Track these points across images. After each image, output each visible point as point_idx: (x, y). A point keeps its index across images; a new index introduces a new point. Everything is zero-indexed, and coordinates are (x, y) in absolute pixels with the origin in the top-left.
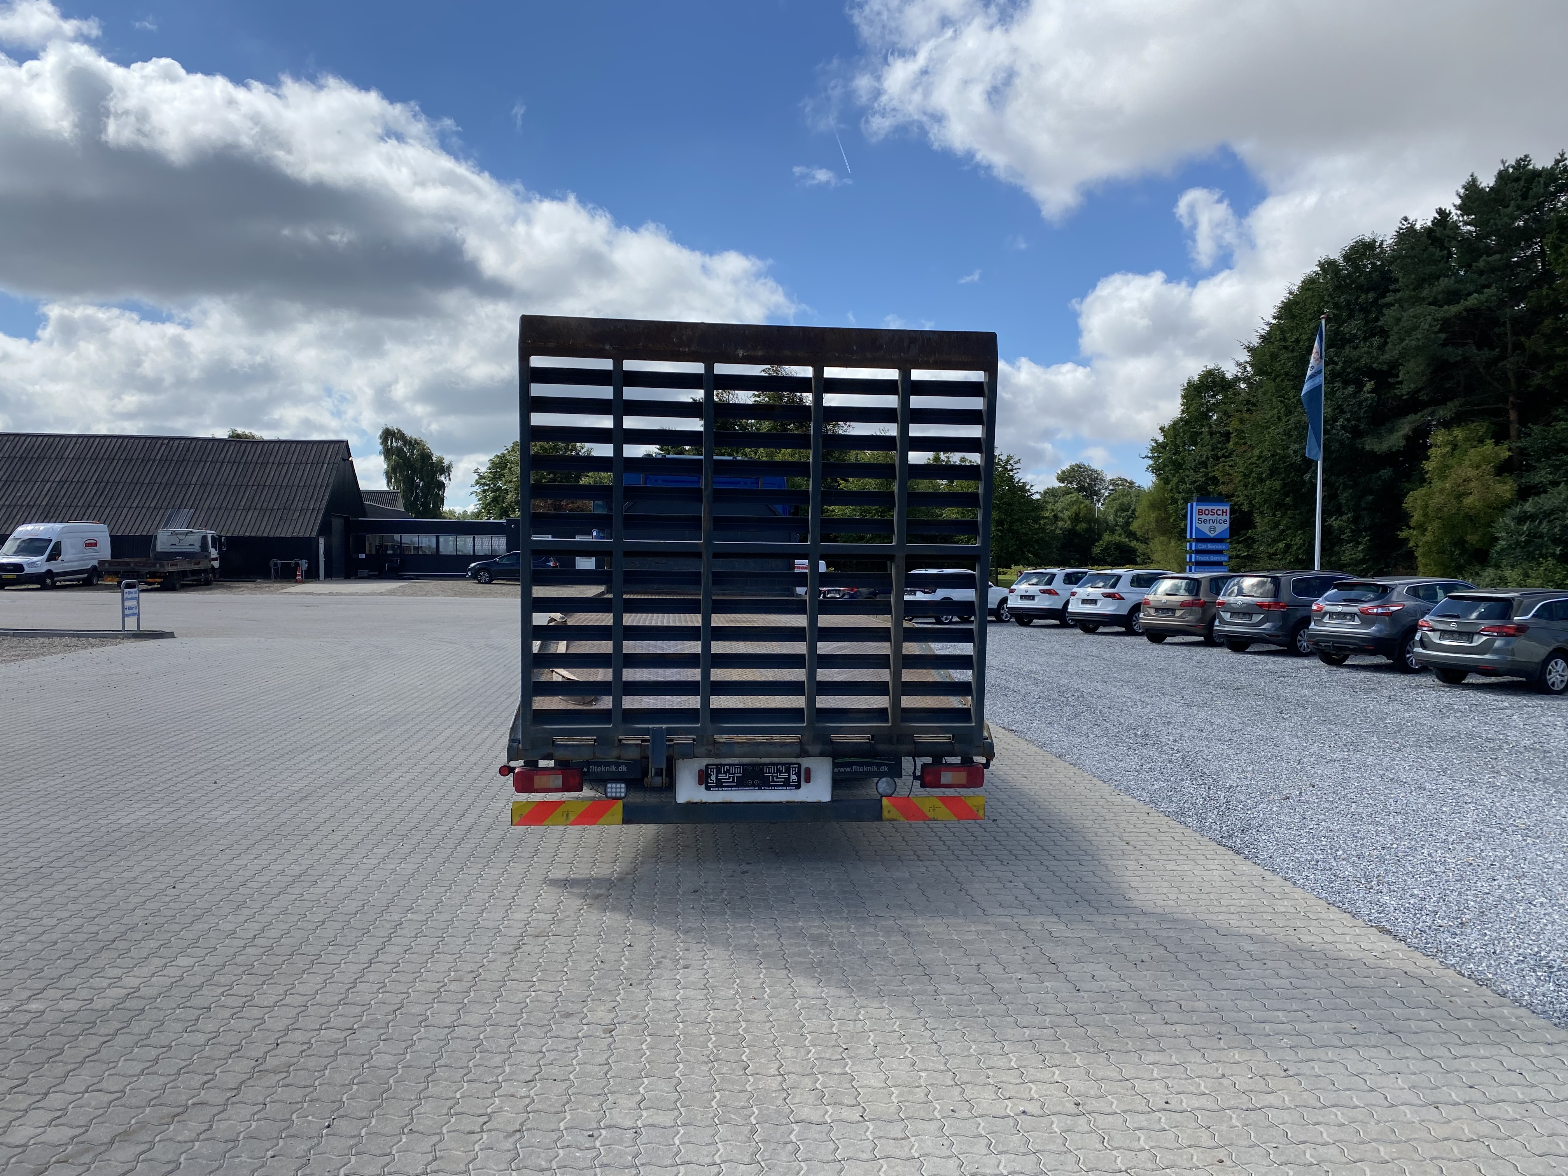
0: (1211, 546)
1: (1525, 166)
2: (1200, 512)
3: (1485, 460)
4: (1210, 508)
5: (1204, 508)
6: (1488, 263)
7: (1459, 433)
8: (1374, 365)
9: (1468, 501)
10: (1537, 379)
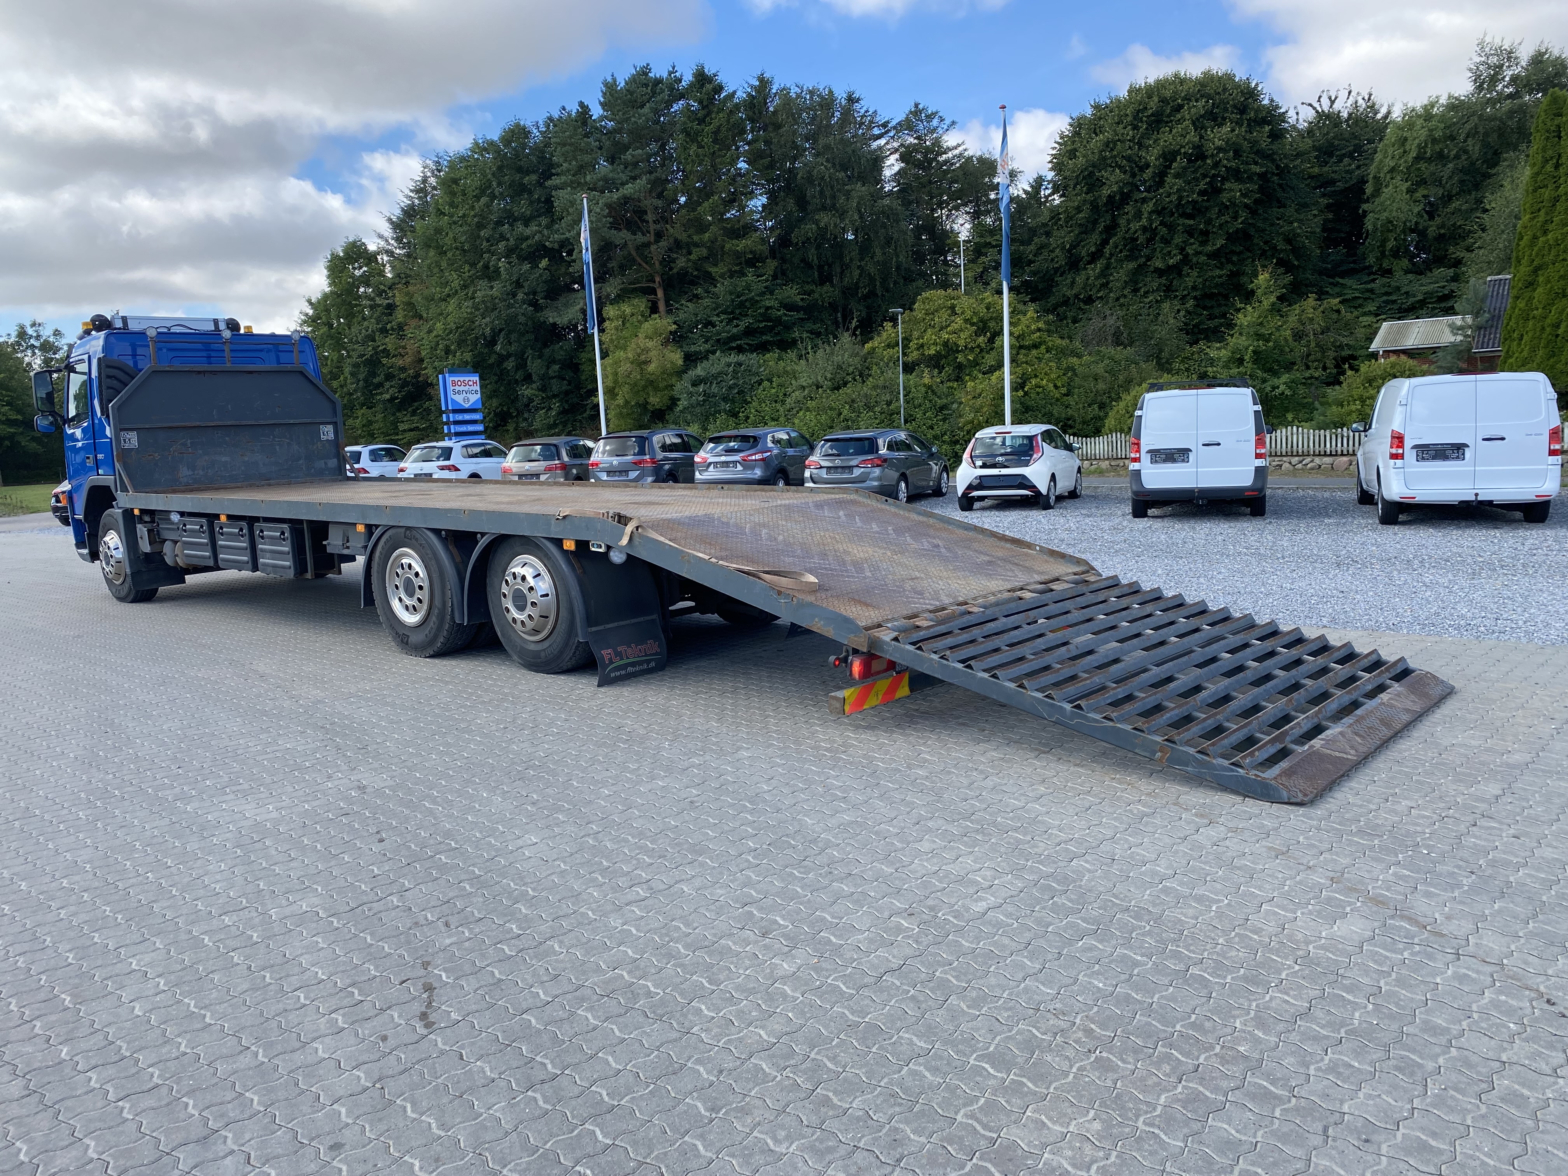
0: (467, 417)
1: (646, 74)
2: (454, 383)
3: (657, 333)
4: (462, 379)
5: (456, 379)
6: (633, 156)
7: (627, 309)
8: (547, 244)
9: (652, 368)
10: (681, 262)
